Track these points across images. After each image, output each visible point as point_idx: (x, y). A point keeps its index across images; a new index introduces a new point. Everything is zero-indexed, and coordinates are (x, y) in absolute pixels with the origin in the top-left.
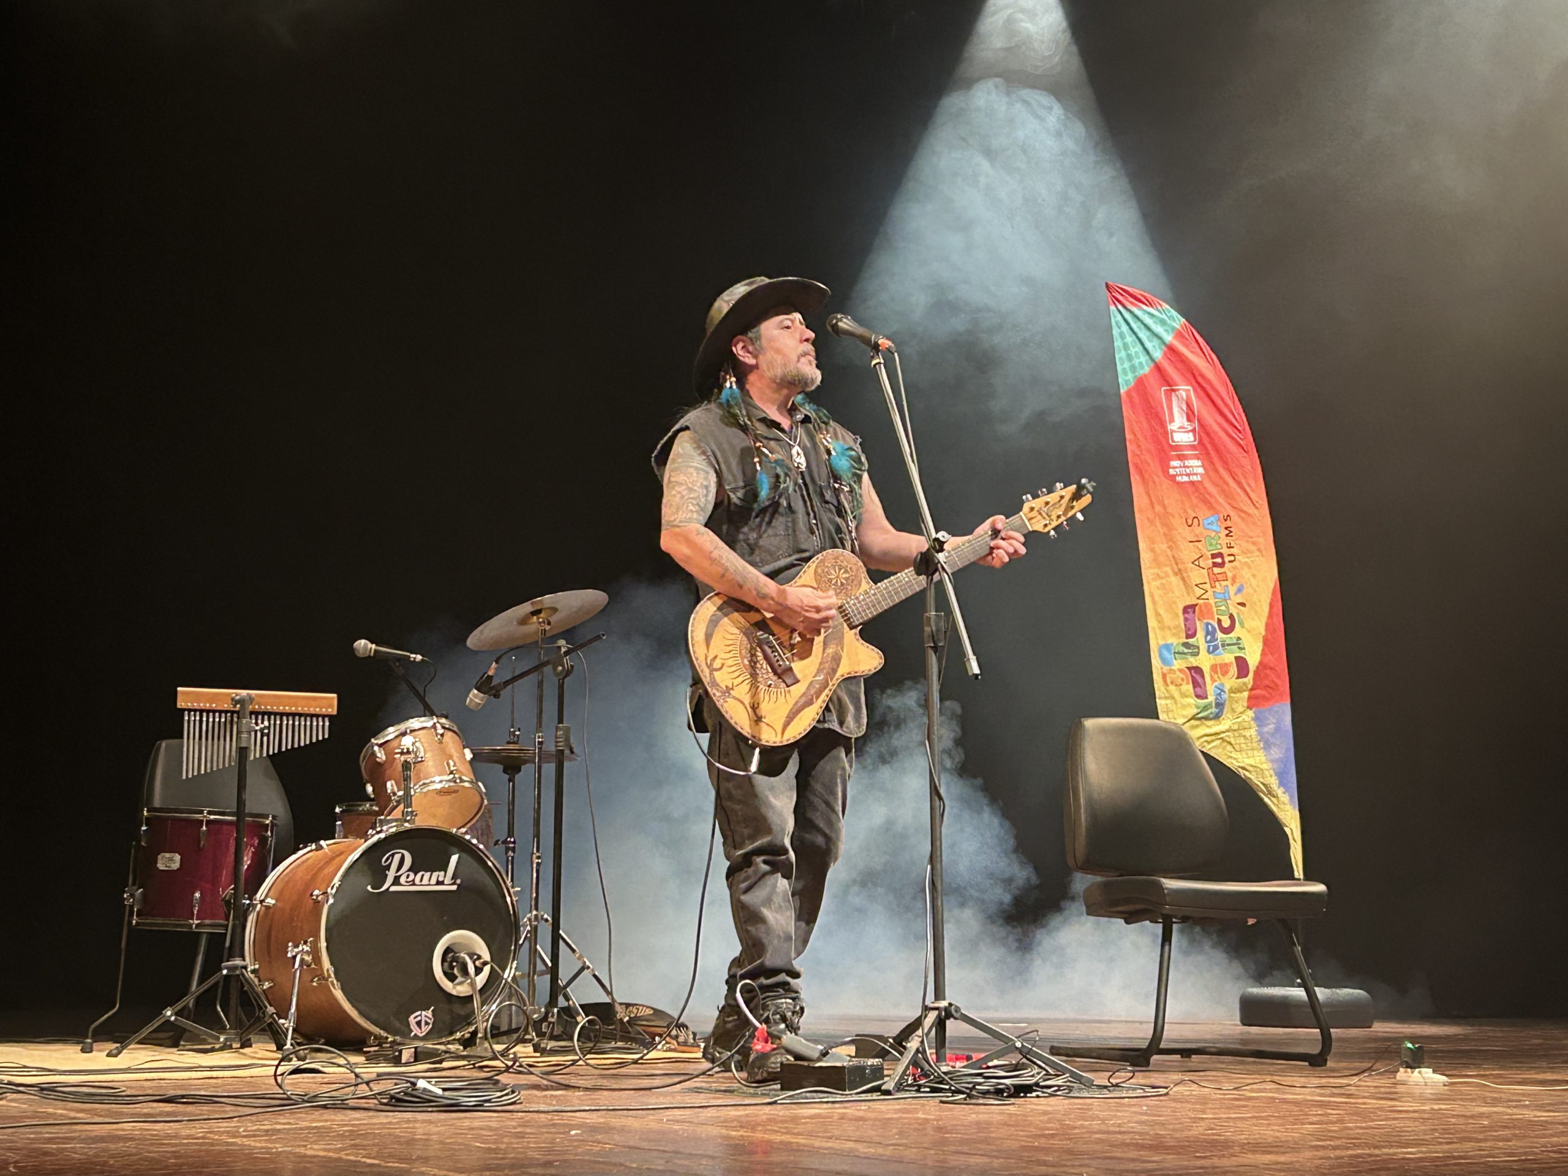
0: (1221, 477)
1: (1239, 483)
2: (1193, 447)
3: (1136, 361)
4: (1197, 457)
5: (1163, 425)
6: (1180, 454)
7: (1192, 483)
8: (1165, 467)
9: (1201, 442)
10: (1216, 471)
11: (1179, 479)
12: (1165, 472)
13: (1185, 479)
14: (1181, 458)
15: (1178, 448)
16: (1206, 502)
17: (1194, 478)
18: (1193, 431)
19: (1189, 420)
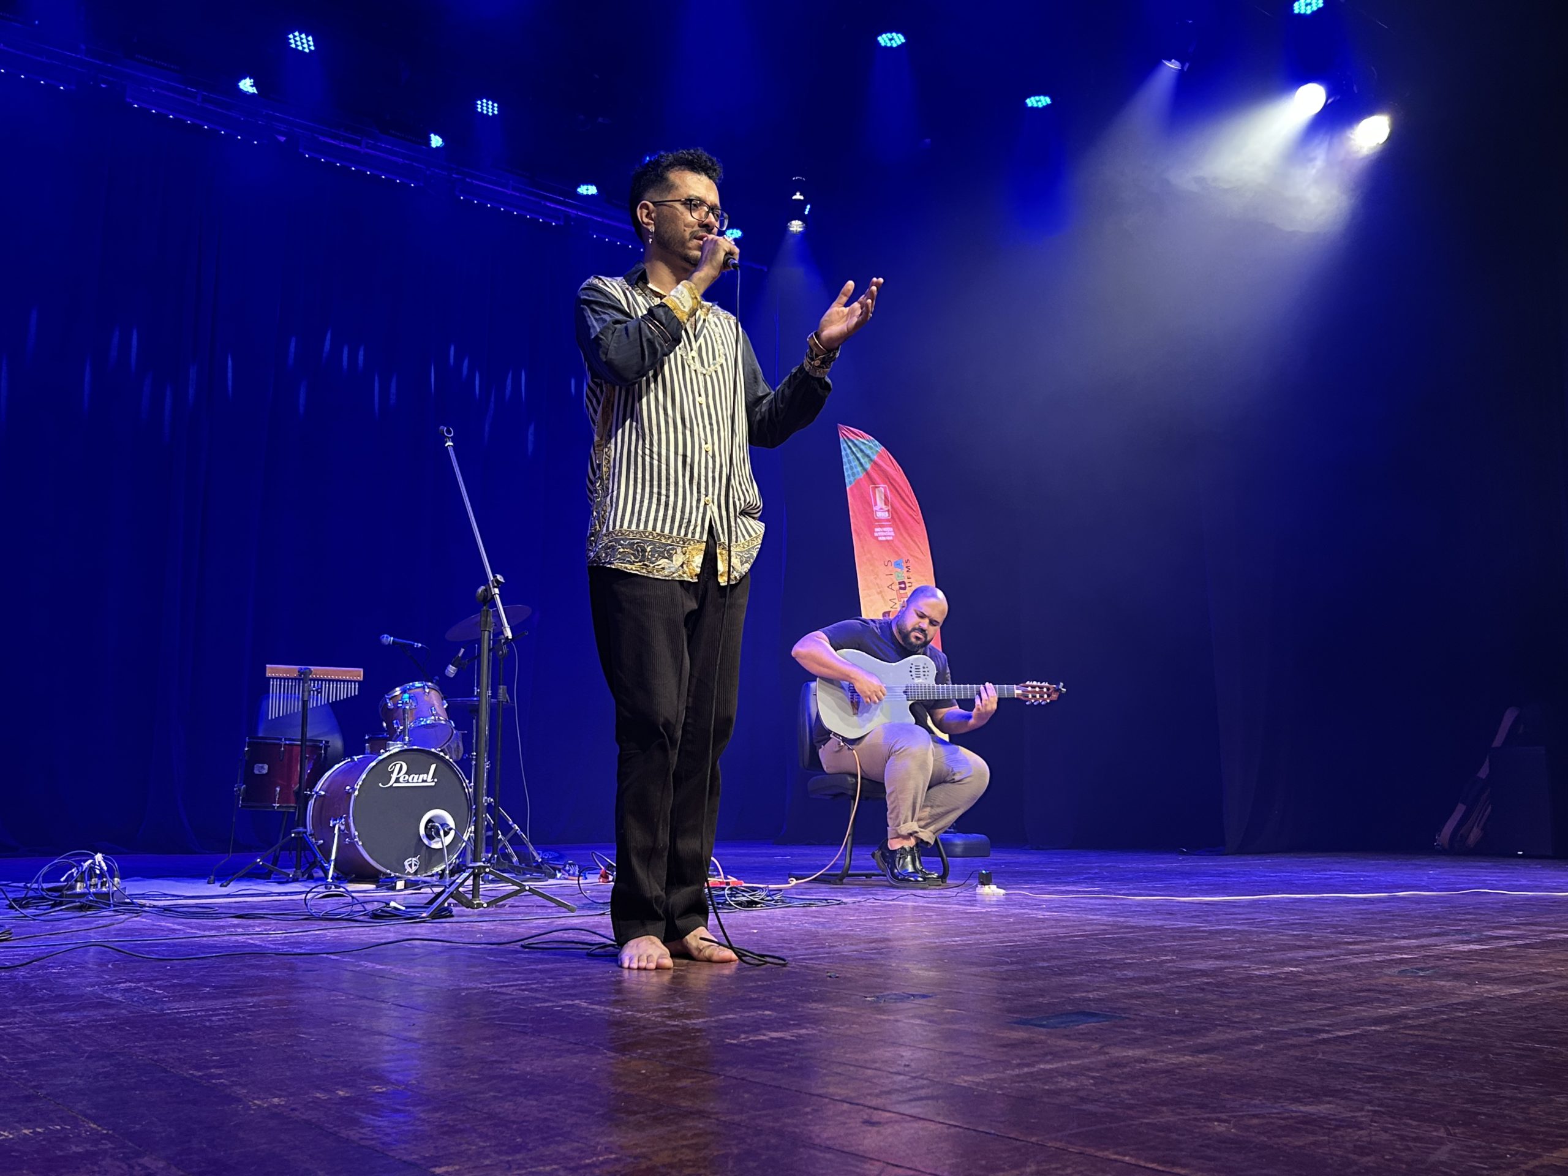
0: (905, 538)
1: (914, 541)
2: (888, 520)
3: (855, 470)
4: (890, 526)
5: (870, 506)
6: (881, 523)
7: (888, 541)
8: (872, 532)
9: (892, 517)
10: (901, 534)
11: (880, 539)
12: (872, 535)
13: (884, 539)
14: (881, 526)
15: (880, 520)
16: (896, 552)
17: (889, 538)
18: (888, 511)
19: (886, 504)
